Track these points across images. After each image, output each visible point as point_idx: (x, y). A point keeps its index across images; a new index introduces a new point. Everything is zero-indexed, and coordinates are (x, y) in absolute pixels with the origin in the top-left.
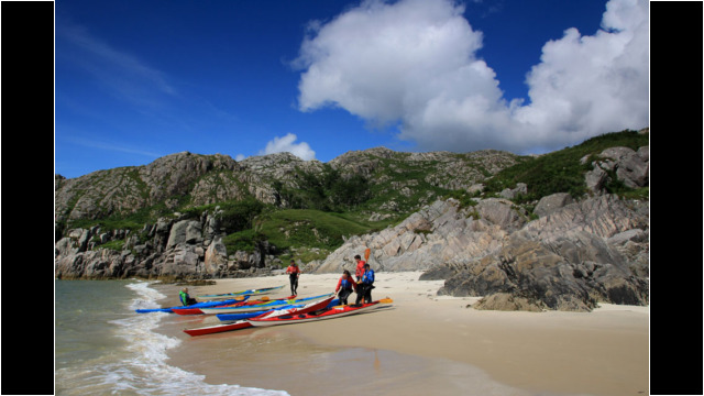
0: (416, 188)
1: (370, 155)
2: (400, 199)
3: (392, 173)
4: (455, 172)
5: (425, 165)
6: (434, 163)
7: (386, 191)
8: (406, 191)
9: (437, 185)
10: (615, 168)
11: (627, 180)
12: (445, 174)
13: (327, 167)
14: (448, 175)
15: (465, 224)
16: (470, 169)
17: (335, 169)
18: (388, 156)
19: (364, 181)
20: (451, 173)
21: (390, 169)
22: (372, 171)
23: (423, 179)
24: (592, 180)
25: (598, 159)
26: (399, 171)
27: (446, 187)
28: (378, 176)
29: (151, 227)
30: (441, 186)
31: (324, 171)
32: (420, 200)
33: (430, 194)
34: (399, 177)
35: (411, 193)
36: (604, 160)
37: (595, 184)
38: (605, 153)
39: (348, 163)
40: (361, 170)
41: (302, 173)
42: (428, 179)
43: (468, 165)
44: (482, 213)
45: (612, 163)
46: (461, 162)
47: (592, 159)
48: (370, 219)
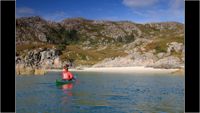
0: (97, 36)
1: (77, 21)
2: (91, 40)
3: (87, 29)
4: (112, 30)
5: (100, 26)
6: (103, 25)
7: (85, 37)
8: (93, 37)
9: (105, 35)
10: (174, 47)
11: (176, 50)
12: (108, 31)
13: (59, 25)
14: (109, 31)
15: (143, 58)
16: (118, 29)
17: (63, 26)
18: (84, 21)
19: (75, 32)
20: (111, 30)
21: (86, 27)
22: (78, 27)
23: (99, 32)
24: (169, 50)
25: (171, 45)
26: (89, 28)
27: (109, 36)
28: (81, 30)
29: (31, 53)
30: (107, 35)
31: (58, 27)
32: (99, 41)
33: (103, 39)
34: (90, 31)
35: (95, 38)
36: (172, 45)
37: (170, 51)
38: (172, 43)
39: (68, 24)
40: (74, 27)
41: (49, 27)
42: (101, 32)
43: (117, 27)
44: (147, 56)
45: (173, 46)
46: (115, 26)
47: (169, 44)
48: (84, 49)
